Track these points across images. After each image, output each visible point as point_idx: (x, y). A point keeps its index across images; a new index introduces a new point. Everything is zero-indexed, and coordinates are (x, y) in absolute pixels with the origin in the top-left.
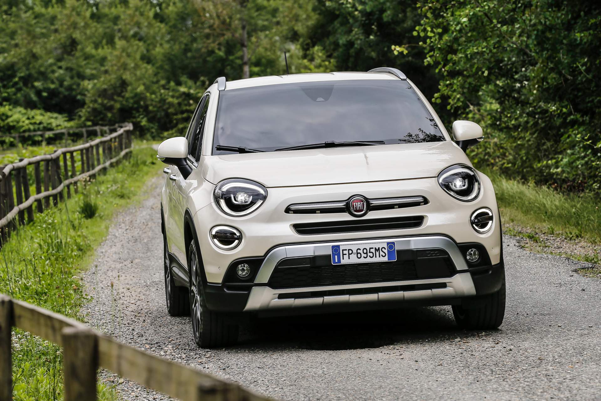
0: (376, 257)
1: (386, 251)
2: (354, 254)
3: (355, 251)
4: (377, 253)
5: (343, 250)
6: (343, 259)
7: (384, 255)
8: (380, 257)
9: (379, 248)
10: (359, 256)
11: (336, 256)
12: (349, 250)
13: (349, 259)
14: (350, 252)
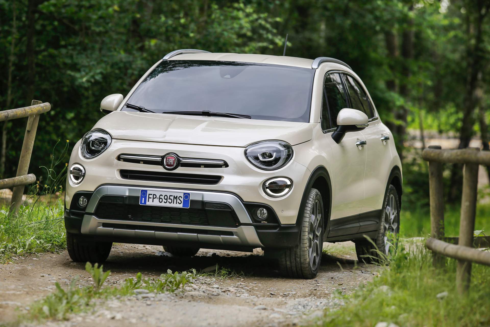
0: (173, 203)
1: (182, 200)
2: (157, 198)
3: (158, 196)
4: (175, 200)
5: (149, 194)
6: (148, 201)
7: (180, 202)
8: (176, 203)
9: (177, 196)
10: (161, 200)
11: (143, 199)
12: (154, 195)
13: (153, 202)
14: (155, 196)
